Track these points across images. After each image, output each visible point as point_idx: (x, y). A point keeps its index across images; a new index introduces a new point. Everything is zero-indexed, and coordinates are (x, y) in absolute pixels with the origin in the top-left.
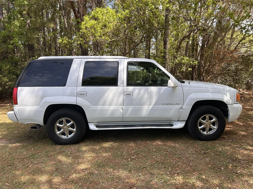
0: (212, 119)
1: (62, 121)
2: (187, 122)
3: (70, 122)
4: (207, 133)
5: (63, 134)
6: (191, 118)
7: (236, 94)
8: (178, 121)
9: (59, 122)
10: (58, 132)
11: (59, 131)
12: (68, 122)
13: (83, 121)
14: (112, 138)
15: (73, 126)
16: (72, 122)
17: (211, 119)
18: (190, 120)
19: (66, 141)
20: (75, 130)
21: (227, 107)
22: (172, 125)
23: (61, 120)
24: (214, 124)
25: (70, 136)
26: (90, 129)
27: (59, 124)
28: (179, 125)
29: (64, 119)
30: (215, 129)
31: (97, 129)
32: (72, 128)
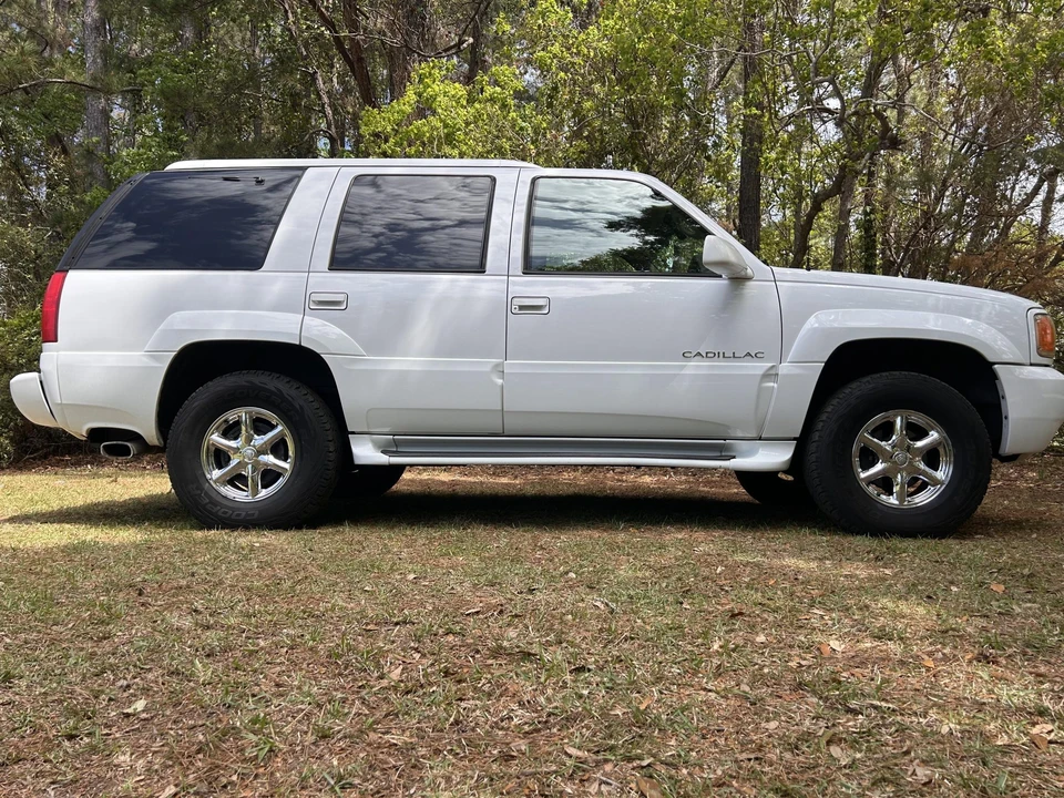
0: (924, 434)
1: (238, 423)
2: (802, 443)
3: (273, 427)
4: (901, 500)
5: (236, 480)
6: (820, 425)
7: (1036, 320)
8: (760, 439)
9: (224, 426)
10: (216, 473)
11: (220, 467)
12: (261, 426)
13: (328, 426)
15: (282, 447)
16: (280, 428)
17: (917, 432)
18: (816, 436)
19: (244, 514)
20: (287, 465)
21: (994, 377)
25: (263, 493)
26: (358, 461)
27: (224, 435)
28: (771, 457)
29: (241, 414)
30: (936, 482)
31: (384, 459)
32: (277, 457)
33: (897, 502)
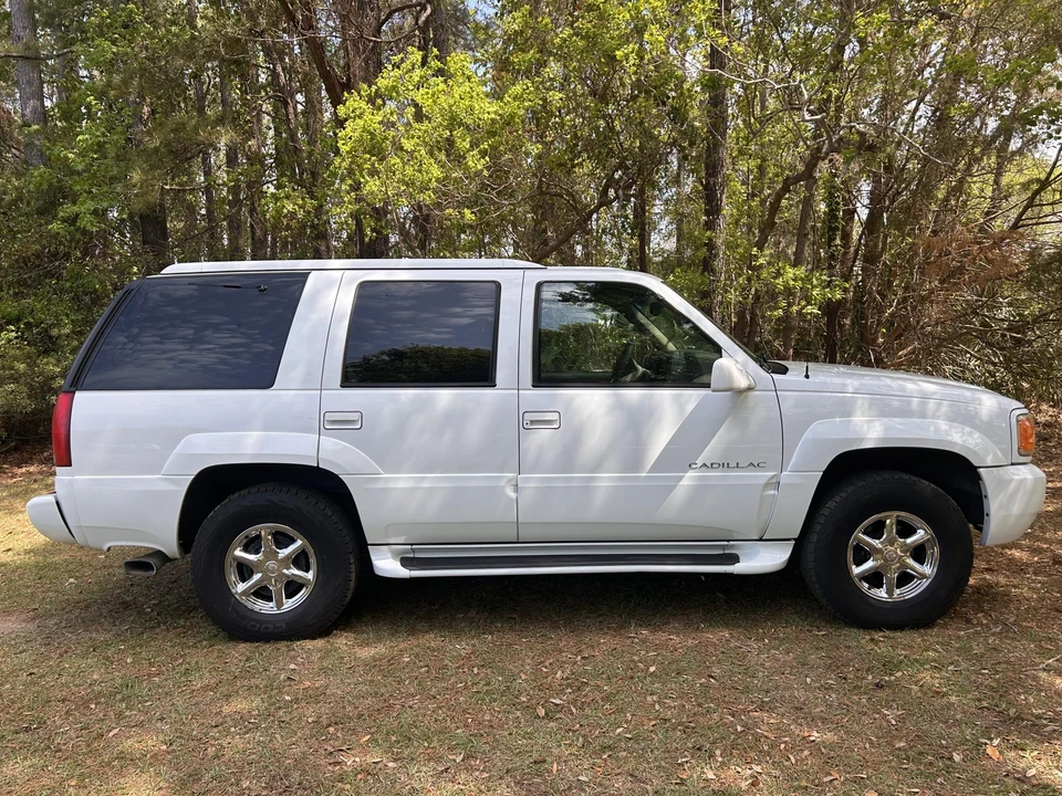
0: (913, 531)
1: (258, 537)
2: (800, 544)
3: (293, 541)
4: (890, 592)
5: (262, 593)
6: (818, 528)
7: (1018, 421)
8: (761, 540)
9: (245, 541)
10: (241, 587)
11: (244, 580)
12: (282, 540)
13: (347, 539)
14: (472, 614)
15: (302, 558)
16: (299, 542)
17: (906, 530)
18: (814, 537)
19: (271, 626)
20: (310, 575)
21: (979, 477)
22: (734, 559)
23: (252, 531)
24: (919, 553)
25: (289, 604)
26: (378, 572)
27: (246, 549)
28: (766, 559)
29: (264, 530)
30: (923, 576)
31: (405, 573)
32: (299, 568)
33: (886, 596)
